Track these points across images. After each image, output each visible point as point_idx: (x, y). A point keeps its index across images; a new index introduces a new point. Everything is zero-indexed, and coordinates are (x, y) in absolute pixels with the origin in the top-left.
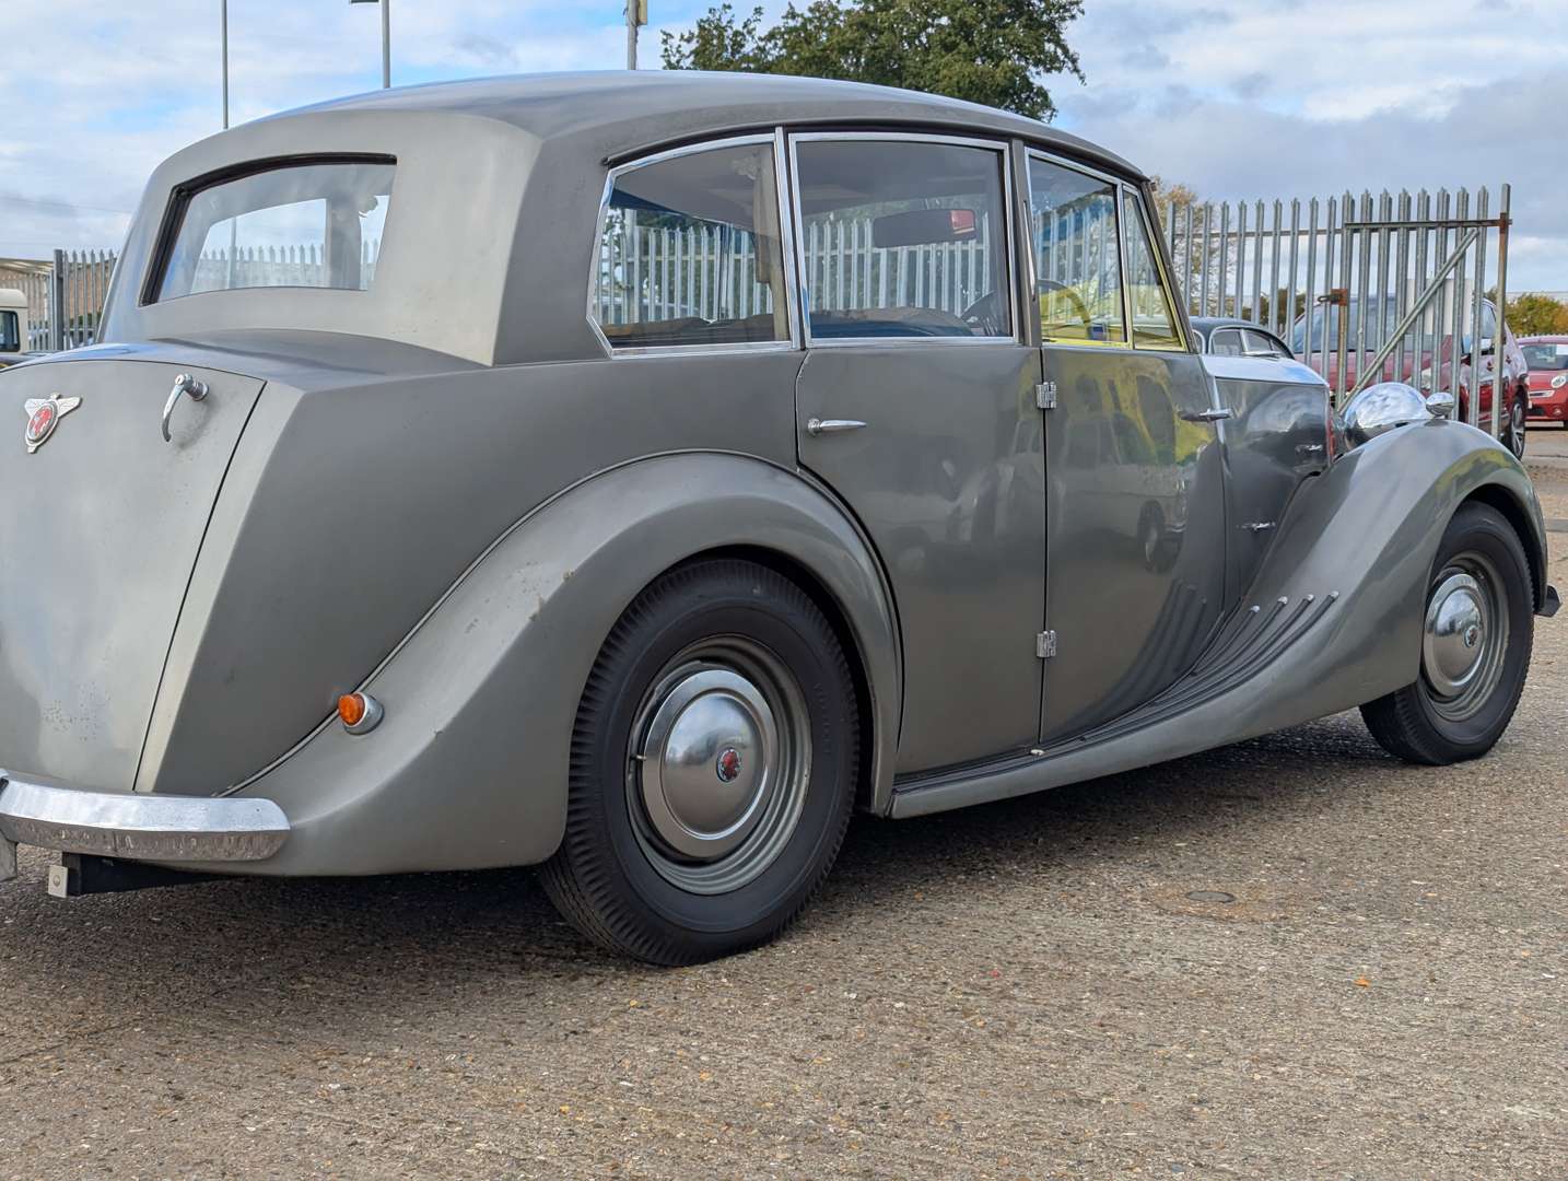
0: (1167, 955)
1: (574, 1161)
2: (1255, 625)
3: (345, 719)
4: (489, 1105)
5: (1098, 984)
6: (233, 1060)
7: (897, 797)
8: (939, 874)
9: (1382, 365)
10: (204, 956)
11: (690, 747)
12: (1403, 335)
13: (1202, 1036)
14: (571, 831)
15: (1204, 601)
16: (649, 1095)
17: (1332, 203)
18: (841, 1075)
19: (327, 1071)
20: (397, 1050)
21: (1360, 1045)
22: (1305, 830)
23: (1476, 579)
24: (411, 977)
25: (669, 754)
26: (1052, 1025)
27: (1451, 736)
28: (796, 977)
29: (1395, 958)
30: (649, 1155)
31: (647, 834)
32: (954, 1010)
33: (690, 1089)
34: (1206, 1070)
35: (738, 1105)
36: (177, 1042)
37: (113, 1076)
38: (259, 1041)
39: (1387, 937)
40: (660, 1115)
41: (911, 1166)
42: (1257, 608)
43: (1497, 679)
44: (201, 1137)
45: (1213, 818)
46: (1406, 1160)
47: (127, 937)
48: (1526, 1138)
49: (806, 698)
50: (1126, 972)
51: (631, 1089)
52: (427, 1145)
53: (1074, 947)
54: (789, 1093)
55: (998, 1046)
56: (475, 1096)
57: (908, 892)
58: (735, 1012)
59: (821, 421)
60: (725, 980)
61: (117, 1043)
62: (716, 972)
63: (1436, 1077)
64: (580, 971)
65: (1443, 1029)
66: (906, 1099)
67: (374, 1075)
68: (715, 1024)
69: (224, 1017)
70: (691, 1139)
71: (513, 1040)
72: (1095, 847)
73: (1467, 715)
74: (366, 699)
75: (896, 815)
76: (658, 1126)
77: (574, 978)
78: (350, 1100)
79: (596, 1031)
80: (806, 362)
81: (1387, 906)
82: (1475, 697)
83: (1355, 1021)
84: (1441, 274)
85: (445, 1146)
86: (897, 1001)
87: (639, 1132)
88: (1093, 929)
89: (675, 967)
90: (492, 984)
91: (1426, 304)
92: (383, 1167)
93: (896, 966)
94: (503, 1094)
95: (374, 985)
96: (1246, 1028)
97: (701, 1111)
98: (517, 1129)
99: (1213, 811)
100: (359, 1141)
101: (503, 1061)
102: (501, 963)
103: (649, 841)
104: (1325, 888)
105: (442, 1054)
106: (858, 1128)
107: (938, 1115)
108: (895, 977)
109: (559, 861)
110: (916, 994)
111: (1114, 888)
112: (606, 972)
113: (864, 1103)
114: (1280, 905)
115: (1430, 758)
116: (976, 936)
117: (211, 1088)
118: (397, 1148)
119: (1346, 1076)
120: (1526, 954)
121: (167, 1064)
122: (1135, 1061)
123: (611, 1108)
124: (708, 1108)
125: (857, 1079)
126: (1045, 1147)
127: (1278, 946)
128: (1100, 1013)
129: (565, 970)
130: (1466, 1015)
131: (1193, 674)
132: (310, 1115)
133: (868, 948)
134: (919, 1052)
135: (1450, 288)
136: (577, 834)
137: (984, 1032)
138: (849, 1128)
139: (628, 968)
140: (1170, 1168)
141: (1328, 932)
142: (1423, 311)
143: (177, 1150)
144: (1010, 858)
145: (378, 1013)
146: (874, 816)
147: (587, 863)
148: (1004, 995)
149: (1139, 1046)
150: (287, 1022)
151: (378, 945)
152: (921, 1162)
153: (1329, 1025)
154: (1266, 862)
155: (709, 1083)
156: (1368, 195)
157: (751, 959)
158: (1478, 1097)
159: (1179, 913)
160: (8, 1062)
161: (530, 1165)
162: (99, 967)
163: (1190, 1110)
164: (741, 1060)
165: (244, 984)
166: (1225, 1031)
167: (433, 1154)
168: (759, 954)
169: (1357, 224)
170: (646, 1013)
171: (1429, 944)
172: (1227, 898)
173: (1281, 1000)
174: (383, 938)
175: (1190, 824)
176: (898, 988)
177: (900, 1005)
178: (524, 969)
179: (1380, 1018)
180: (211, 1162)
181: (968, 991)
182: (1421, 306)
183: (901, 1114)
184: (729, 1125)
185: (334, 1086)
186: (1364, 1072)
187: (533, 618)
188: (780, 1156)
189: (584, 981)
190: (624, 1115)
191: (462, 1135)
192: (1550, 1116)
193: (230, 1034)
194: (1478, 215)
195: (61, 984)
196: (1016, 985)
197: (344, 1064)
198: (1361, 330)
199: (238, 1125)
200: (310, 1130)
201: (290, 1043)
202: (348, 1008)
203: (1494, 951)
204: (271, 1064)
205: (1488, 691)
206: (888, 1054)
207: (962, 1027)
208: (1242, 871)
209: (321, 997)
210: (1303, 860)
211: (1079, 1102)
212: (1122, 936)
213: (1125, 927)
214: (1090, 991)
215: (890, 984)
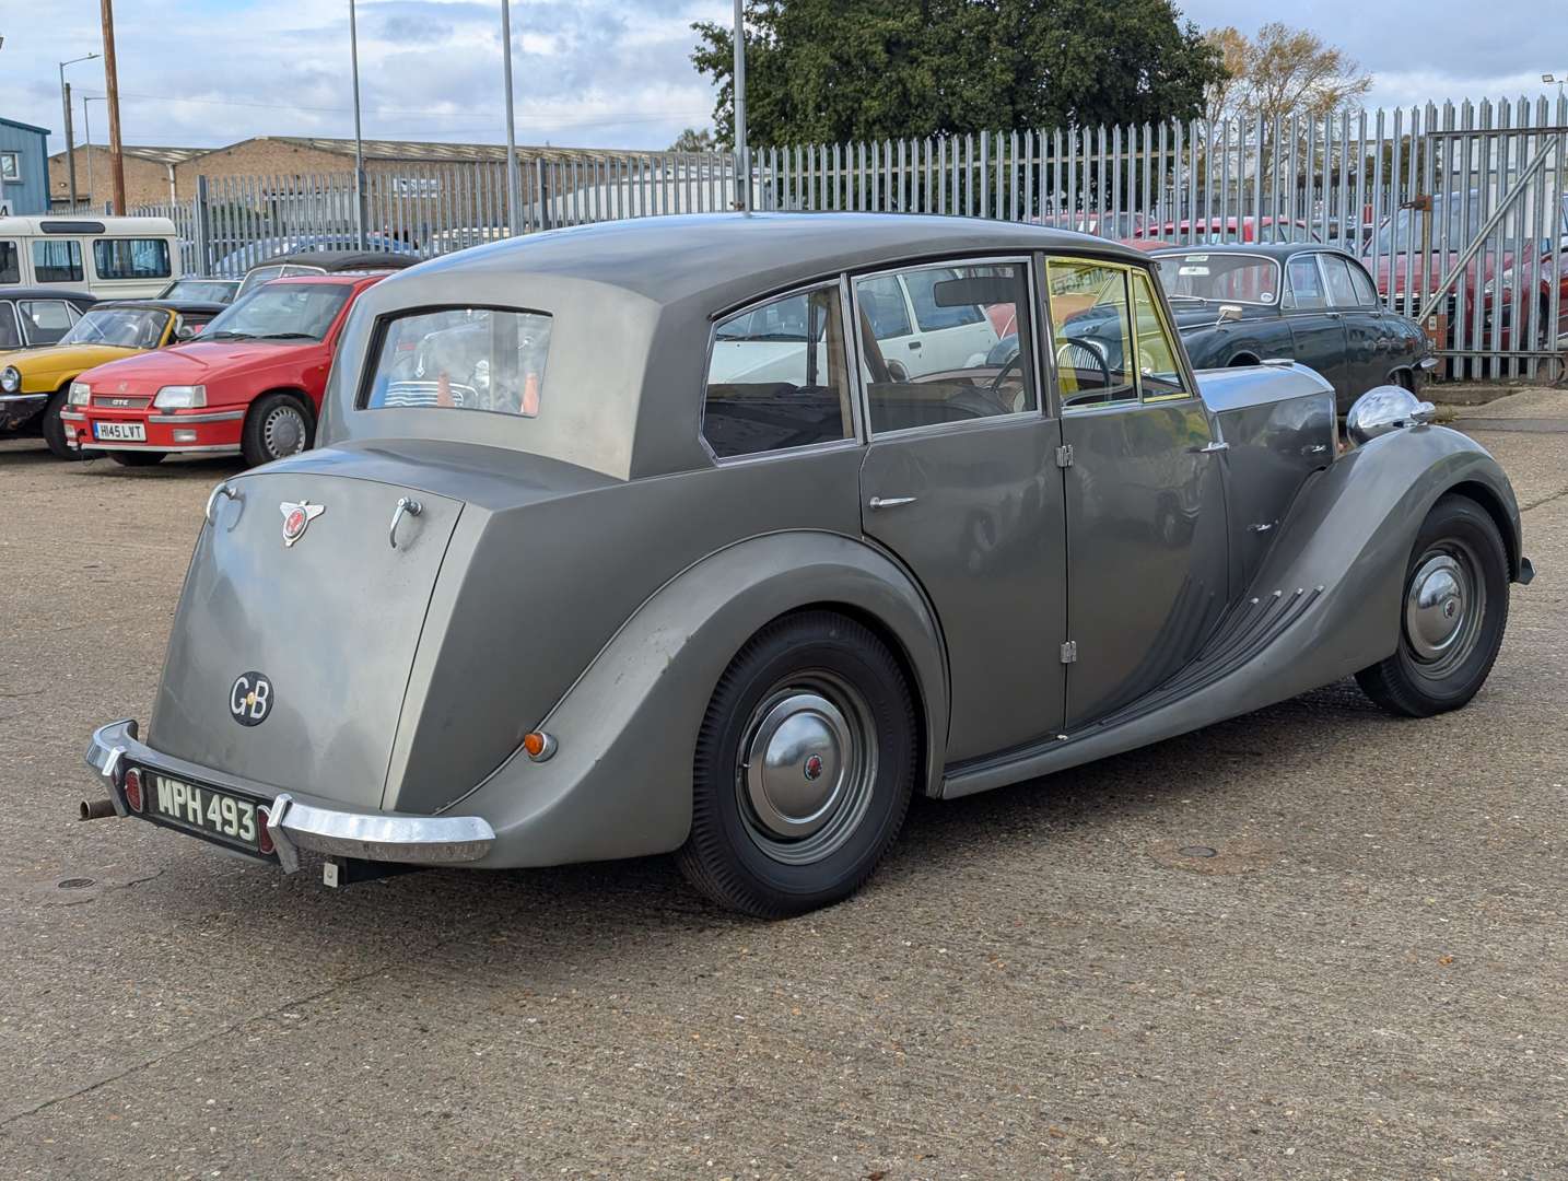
0: (1154, 906)
1: (703, 1077)
2: (1254, 614)
3: (530, 751)
4: (642, 1034)
5: (1096, 931)
6: (458, 1000)
7: (947, 783)
8: (987, 832)
9: (1465, 268)
10: (425, 914)
11: (785, 753)
12: (1486, 239)
13: (1165, 975)
14: (696, 824)
15: (1212, 594)
16: (756, 1025)
17: (1415, 113)
18: (894, 1009)
19: (526, 1008)
20: (574, 991)
21: (1281, 981)
22: (1291, 785)
23: (1456, 559)
24: (580, 930)
25: (769, 758)
26: (1054, 967)
27: (1431, 693)
28: (867, 927)
29: (1329, 906)
30: (756, 1072)
31: (752, 820)
32: (982, 955)
33: (784, 1020)
34: (1161, 1002)
35: (819, 1033)
36: (417, 987)
37: (375, 1014)
38: (475, 985)
39: (1329, 886)
40: (763, 1041)
41: (938, 1078)
42: (1256, 600)
43: (1476, 641)
44: (445, 1060)
45: (1218, 775)
46: (1289, 1071)
47: (366, 898)
48: (1380, 1053)
49: (873, 712)
50: (1119, 920)
51: (742, 1021)
52: (601, 1065)
53: (1082, 899)
54: (855, 1024)
55: (1011, 985)
56: (632, 1027)
57: (959, 850)
58: (820, 958)
59: (881, 499)
60: (813, 931)
61: (373, 987)
62: (806, 925)
63: (1331, 1006)
64: (705, 923)
65: (1348, 966)
66: (939, 1027)
67: (560, 1011)
68: (805, 968)
69: (448, 965)
70: (785, 1060)
71: (658, 983)
72: (1116, 805)
73: (1447, 674)
74: (544, 736)
75: (945, 797)
76: (761, 1050)
77: (701, 931)
78: (545, 1032)
79: (717, 974)
80: (868, 454)
81: (1336, 860)
82: (1455, 657)
83: (1283, 961)
84: (1521, 180)
85: (613, 1066)
86: (941, 947)
87: (748, 1054)
88: (1100, 881)
89: (776, 920)
90: (640, 936)
91: (1508, 208)
92: (573, 1081)
93: (943, 917)
94: (652, 1026)
95: (554, 938)
96: (1199, 968)
97: (793, 1039)
98: (663, 1053)
99: (1220, 767)
100: (554, 1062)
101: (651, 999)
102: (646, 917)
103: (754, 826)
104: (1292, 842)
105: (607, 995)
106: (903, 1050)
107: (961, 1040)
108: (941, 927)
109: (688, 847)
110: (956, 942)
111: (1124, 844)
112: (724, 925)
113: (909, 1031)
114: (1252, 858)
115: (1413, 712)
116: (1008, 889)
117: (445, 1023)
118: (580, 1067)
119: (1264, 1006)
120: (1433, 901)
121: (412, 1004)
122: (1110, 996)
123: (729, 1036)
124: (797, 1035)
125: (905, 1012)
126: (1033, 1064)
127: (1241, 897)
128: (1091, 956)
129: (693, 923)
130: (1370, 955)
131: (1199, 660)
132: (517, 1043)
133: (924, 902)
134: (953, 989)
135: (1531, 192)
136: (701, 826)
137: (1003, 973)
138: (896, 1050)
139: (741, 921)
140: (1119, 1078)
141: (1283, 883)
142: (1504, 216)
143: (430, 1070)
144: (1047, 816)
145: (557, 961)
146: (930, 798)
147: (707, 847)
148: (1023, 942)
149: (1117, 983)
150: (494, 969)
151: (553, 902)
152: (944, 1075)
153: (1262, 965)
154: (1252, 817)
155: (799, 1016)
156: (1450, 104)
157: (834, 912)
158: (1356, 1022)
159: (1171, 867)
160: (300, 1003)
161: (672, 1079)
162: (349, 924)
163: (1143, 1035)
164: (823, 997)
165: (458, 938)
166: (1182, 970)
167: (606, 1072)
168: (840, 908)
169: (1441, 133)
170: (754, 959)
171: (1361, 892)
172: (1211, 853)
173: (1232, 943)
174: (557, 896)
175: (1198, 781)
176: (943, 936)
177: (944, 950)
178: (664, 922)
179: (1303, 958)
180: (454, 1078)
181: (995, 938)
182: (1502, 211)
183: (934, 1040)
184: (811, 1049)
185: (533, 1021)
186: (1277, 1003)
187: (664, 672)
188: (847, 1072)
189: (708, 932)
190: (738, 1041)
191: (625, 1057)
192: (1404, 1036)
193: (454, 979)
194: (1558, 122)
195: (324, 939)
196: (1032, 932)
197: (537, 1003)
198: (1444, 235)
199: (469, 1051)
200: (519, 1054)
201: (497, 986)
202: (536, 957)
203: (1409, 898)
204: (485, 1003)
205: (1468, 651)
206: (930, 992)
207: (987, 969)
208: (1230, 825)
209: (515, 948)
210: (1282, 815)
211: (1064, 1029)
212: (1121, 888)
213: (1126, 880)
214: (1089, 938)
215: (938, 933)
